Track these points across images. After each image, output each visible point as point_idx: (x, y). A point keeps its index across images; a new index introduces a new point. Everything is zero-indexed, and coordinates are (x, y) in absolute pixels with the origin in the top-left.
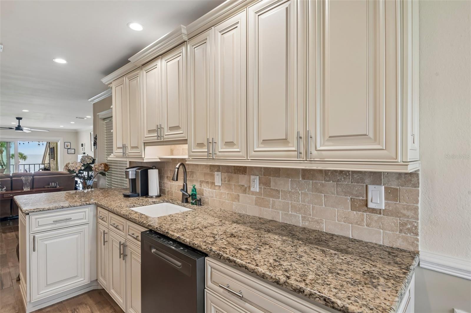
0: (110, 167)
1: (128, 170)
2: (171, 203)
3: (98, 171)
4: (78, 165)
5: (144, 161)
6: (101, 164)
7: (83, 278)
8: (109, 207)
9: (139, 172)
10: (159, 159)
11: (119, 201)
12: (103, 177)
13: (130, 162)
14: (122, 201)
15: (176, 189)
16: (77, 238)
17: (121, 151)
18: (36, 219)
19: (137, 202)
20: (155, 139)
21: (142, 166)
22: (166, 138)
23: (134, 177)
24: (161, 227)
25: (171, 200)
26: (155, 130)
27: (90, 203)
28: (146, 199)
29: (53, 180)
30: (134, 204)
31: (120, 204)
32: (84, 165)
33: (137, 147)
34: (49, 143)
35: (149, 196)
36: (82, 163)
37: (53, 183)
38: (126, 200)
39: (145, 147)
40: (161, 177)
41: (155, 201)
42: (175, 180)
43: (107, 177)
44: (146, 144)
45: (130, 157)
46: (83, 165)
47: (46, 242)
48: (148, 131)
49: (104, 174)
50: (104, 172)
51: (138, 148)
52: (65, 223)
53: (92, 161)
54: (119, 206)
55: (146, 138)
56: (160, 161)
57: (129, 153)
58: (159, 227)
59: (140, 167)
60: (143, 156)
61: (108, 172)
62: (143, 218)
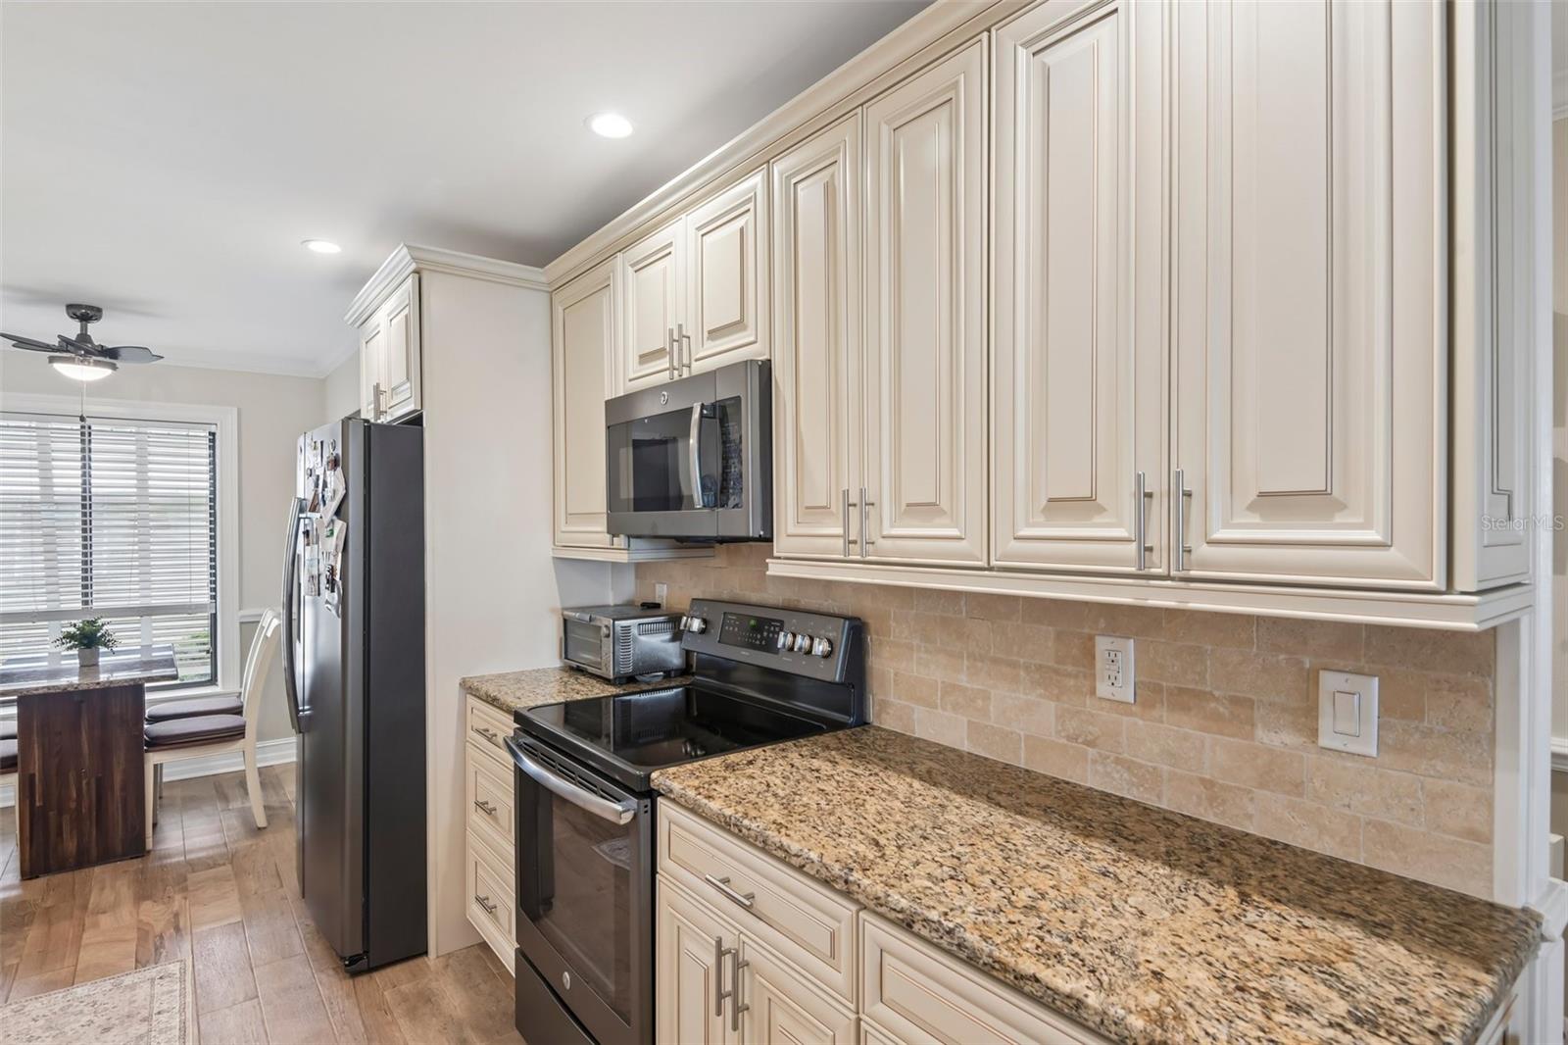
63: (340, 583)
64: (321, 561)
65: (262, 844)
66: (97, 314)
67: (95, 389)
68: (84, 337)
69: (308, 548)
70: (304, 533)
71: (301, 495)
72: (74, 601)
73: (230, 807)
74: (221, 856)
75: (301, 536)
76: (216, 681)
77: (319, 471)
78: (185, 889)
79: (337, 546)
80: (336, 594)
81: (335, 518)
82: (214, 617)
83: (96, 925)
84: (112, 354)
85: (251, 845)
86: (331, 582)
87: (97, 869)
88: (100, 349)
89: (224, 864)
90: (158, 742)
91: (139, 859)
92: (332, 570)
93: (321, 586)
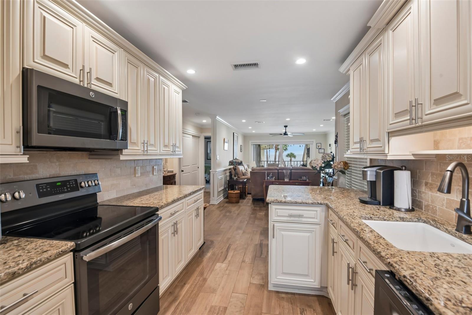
0: (350, 165)
1: (366, 170)
2: (433, 226)
3: (337, 168)
4: (319, 162)
5: (388, 159)
6: (340, 162)
7: (314, 280)
8: (339, 213)
9: (380, 173)
10: (412, 156)
11: (352, 207)
12: (343, 175)
13: (371, 160)
14: (356, 208)
15: (443, 205)
16: (309, 236)
17: (358, 146)
18: (276, 209)
19: (376, 213)
20: (406, 125)
21: (386, 165)
22: (427, 119)
23: (374, 179)
24: (413, 277)
25: (433, 221)
26: (407, 110)
27: (322, 203)
28: (390, 211)
29: (305, 174)
30: (371, 216)
31: (353, 211)
32: (325, 162)
33: (378, 140)
34: (307, 145)
35: (395, 208)
36: (322, 160)
37: (304, 177)
38: (361, 207)
39: (390, 138)
40: (415, 182)
41: (405, 217)
42: (445, 192)
43: (347, 176)
44: (391, 134)
45: (368, 153)
46: (323, 162)
47: (283, 233)
48: (394, 115)
49: (343, 173)
50: (343, 170)
51: (380, 141)
52: (298, 219)
53: (332, 159)
54: (351, 215)
55: (391, 125)
56: (414, 159)
57: (368, 148)
58: (408, 277)
59: (382, 167)
60: (386, 152)
61: (348, 171)
62: (381, 244)
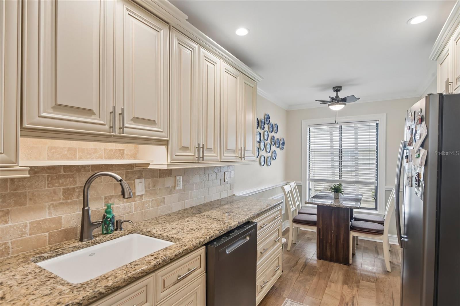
63: (423, 182)
64: (413, 170)
65: (388, 279)
66: (341, 88)
67: (341, 113)
68: (337, 96)
69: (407, 164)
70: (405, 156)
71: (405, 140)
72: (337, 177)
73: (379, 257)
74: (373, 278)
75: (404, 158)
76: (377, 209)
77: (413, 127)
78: (358, 287)
79: (421, 163)
80: (420, 189)
81: (421, 148)
82: (377, 187)
83: (330, 287)
84: (344, 100)
85: (384, 278)
86: (418, 181)
87: (336, 264)
88: (341, 99)
89: (373, 282)
90: (354, 228)
91: (347, 266)
92: (419, 175)
93: (413, 182)
